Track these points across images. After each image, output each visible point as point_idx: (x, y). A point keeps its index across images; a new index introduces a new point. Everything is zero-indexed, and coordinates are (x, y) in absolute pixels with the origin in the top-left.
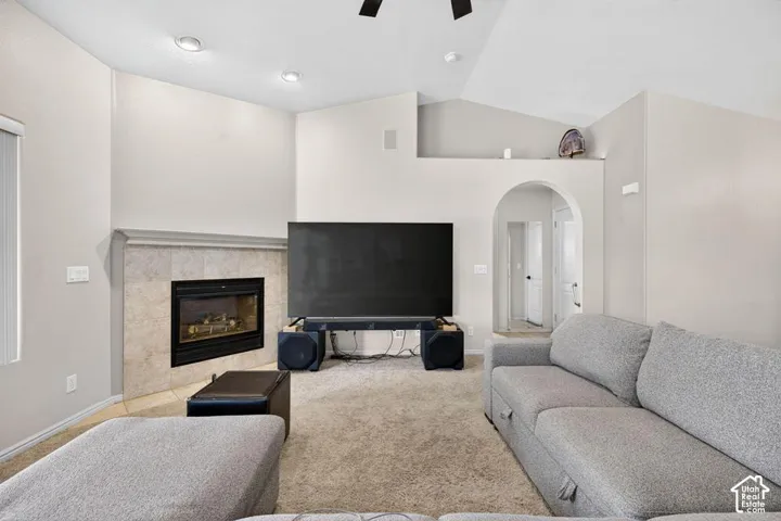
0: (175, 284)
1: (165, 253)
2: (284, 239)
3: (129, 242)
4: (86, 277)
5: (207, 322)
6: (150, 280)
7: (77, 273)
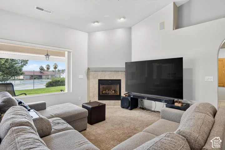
0: (99, 80)
1: (97, 72)
2: (124, 68)
3: (90, 70)
4: (82, 78)
5: (107, 91)
6: (94, 79)
7: (81, 76)
